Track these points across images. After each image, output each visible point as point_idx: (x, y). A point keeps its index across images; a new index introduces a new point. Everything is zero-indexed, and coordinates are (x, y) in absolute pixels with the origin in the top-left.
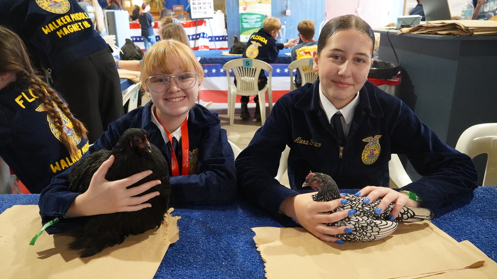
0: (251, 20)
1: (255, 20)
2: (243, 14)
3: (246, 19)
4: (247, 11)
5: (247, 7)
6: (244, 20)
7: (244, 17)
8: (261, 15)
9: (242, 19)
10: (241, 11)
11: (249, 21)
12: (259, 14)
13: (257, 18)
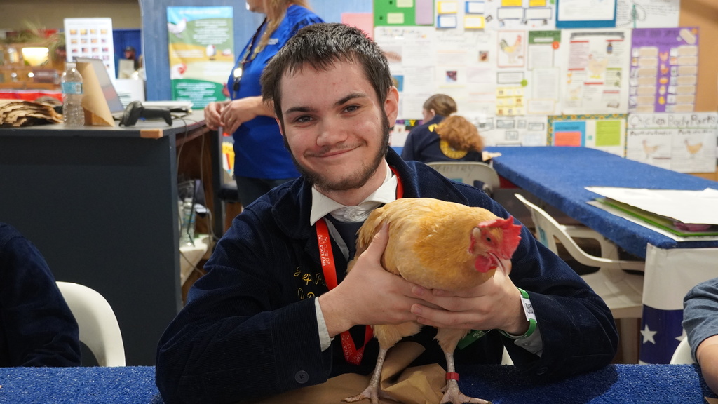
0: (195, 94)
1: (203, 93)
2: (178, 81)
3: (184, 90)
4: (187, 75)
5: (185, 67)
6: (181, 93)
7: (180, 85)
8: (216, 84)
9: (176, 91)
10: (175, 74)
11: (192, 95)
12: (211, 82)
13: (207, 89)
